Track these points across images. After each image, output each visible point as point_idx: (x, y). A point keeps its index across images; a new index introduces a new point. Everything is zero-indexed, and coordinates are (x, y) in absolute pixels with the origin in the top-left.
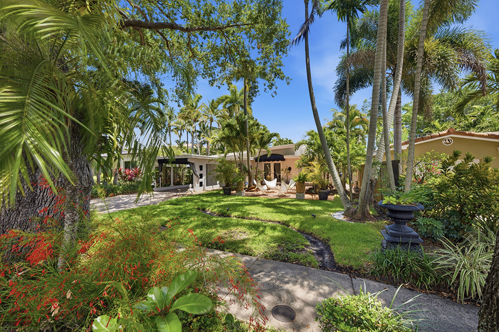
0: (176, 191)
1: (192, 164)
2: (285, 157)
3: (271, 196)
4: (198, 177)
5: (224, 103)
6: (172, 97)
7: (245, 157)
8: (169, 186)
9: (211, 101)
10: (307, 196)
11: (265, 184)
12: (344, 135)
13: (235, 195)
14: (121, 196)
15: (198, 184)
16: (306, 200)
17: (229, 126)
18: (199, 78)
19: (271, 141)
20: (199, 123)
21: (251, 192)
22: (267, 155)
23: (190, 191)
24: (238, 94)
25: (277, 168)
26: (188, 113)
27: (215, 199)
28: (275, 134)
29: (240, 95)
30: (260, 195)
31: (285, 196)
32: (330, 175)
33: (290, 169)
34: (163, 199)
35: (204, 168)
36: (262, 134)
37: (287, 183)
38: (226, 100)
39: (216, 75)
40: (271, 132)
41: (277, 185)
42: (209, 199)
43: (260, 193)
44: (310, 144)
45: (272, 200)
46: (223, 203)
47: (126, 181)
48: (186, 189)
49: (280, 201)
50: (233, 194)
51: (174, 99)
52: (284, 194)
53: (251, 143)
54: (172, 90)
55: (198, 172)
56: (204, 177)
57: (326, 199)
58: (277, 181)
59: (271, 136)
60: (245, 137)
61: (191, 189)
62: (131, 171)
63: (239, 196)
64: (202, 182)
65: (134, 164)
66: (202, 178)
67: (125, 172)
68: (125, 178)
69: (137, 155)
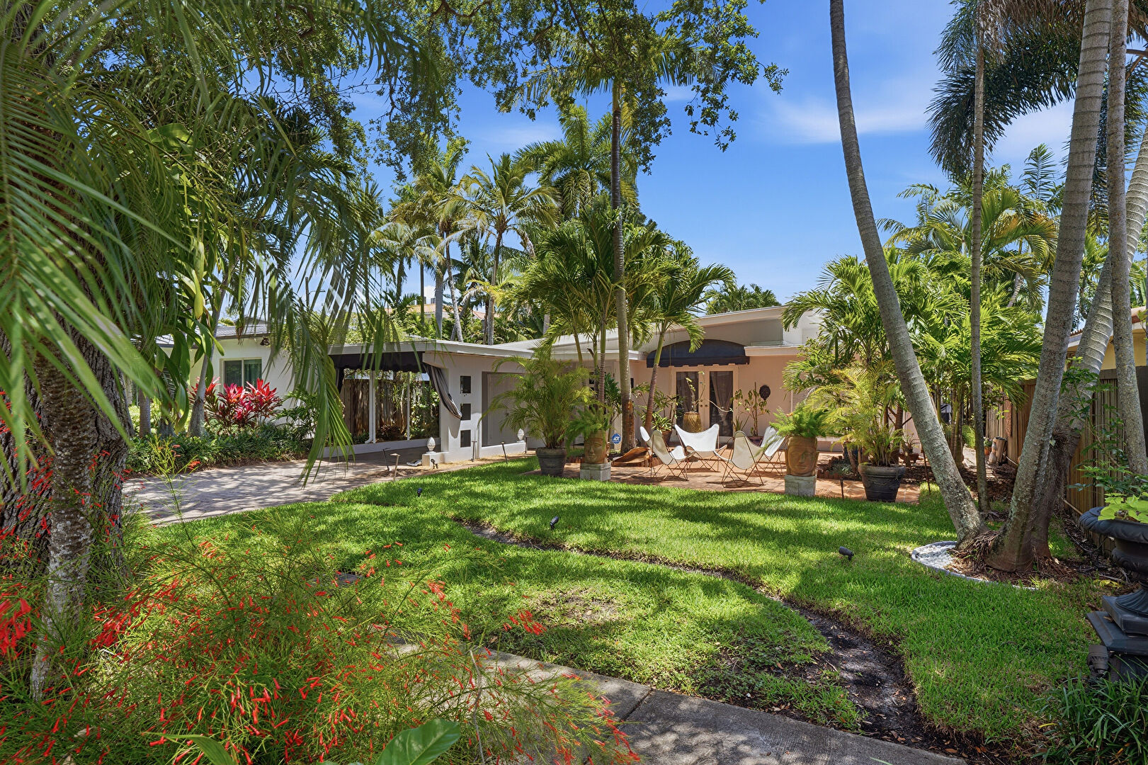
0: (384, 458)
1: (437, 372)
2: (750, 351)
3: (699, 482)
4: (456, 414)
5: (544, 166)
6: (379, 152)
7: (612, 351)
8: (362, 441)
9: (498, 160)
10: (824, 487)
11: (679, 442)
12: (963, 276)
13: (576, 477)
14: (214, 471)
15: (455, 437)
16: (820, 499)
17: (561, 244)
18: (464, 82)
19: (702, 295)
20: (458, 235)
21: (630, 470)
22: (688, 343)
23: (433, 461)
24: (591, 133)
25: (722, 389)
26: (426, 203)
27: (510, 487)
28: (717, 270)
29: (598, 140)
30: (661, 480)
31: (746, 483)
32: (906, 415)
33: (765, 392)
34: (344, 483)
35: (477, 386)
36: (672, 272)
37: (757, 439)
38: (551, 159)
39: (520, 71)
40: (703, 265)
41: (719, 445)
42: (492, 488)
43: (662, 471)
44: (839, 309)
45: (701, 496)
46: (537, 503)
47: (228, 424)
48: (416, 454)
49: (730, 501)
50: (570, 471)
51: (385, 157)
52: (744, 477)
53: (634, 302)
54: (375, 126)
55: (457, 400)
56: (476, 417)
57: (890, 497)
58: (721, 434)
59: (704, 278)
60: (613, 282)
61: (434, 453)
62: (243, 393)
63: (591, 479)
64: (469, 431)
65: (252, 369)
66: (469, 418)
67: (224, 393)
68: (224, 413)
69: (264, 339)
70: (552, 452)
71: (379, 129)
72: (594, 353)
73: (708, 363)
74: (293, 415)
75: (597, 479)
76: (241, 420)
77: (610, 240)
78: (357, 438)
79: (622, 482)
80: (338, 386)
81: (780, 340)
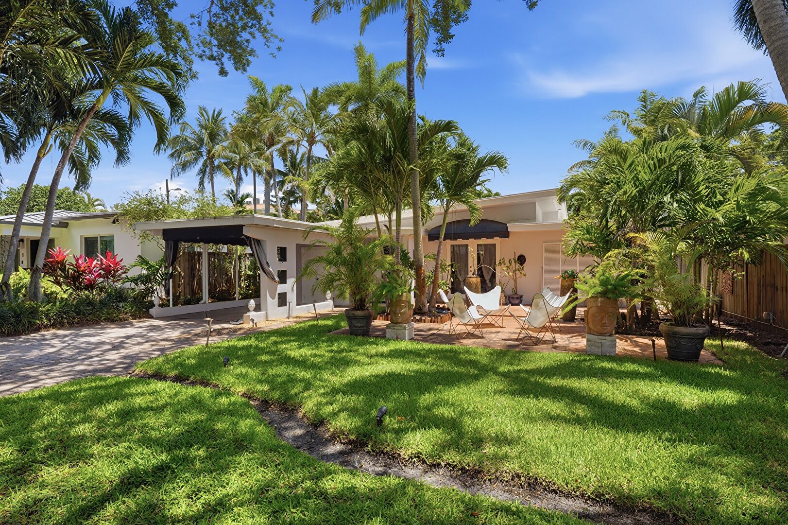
0: (219, 316)
1: (257, 245)
2: (512, 227)
4: (273, 279)
6: (202, 48)
7: (407, 227)
8: (198, 301)
11: (470, 303)
13: (382, 335)
15: (273, 298)
17: (362, 132)
19: (481, 179)
20: (280, 146)
22: (469, 221)
23: (253, 320)
27: (323, 351)
30: (459, 337)
31: (539, 340)
33: (521, 260)
35: (291, 254)
36: (458, 157)
40: (482, 153)
41: (503, 303)
42: (306, 351)
43: (455, 327)
47: (78, 289)
48: (238, 314)
50: (376, 329)
51: (208, 53)
52: (534, 334)
53: (424, 186)
54: (196, 20)
55: (275, 266)
56: (291, 281)
58: (503, 295)
59: (482, 165)
60: (409, 165)
61: (254, 313)
62: (94, 263)
63: (397, 339)
64: (285, 294)
65: (108, 244)
66: (285, 283)
67: (74, 263)
68: (75, 279)
69: (115, 219)
70: (359, 313)
71: (199, 24)
72: (389, 229)
73: (477, 236)
74: (135, 280)
75: (403, 339)
76: (90, 286)
77: (406, 128)
78: (195, 299)
79: (425, 339)
80: (172, 256)
81: (534, 219)
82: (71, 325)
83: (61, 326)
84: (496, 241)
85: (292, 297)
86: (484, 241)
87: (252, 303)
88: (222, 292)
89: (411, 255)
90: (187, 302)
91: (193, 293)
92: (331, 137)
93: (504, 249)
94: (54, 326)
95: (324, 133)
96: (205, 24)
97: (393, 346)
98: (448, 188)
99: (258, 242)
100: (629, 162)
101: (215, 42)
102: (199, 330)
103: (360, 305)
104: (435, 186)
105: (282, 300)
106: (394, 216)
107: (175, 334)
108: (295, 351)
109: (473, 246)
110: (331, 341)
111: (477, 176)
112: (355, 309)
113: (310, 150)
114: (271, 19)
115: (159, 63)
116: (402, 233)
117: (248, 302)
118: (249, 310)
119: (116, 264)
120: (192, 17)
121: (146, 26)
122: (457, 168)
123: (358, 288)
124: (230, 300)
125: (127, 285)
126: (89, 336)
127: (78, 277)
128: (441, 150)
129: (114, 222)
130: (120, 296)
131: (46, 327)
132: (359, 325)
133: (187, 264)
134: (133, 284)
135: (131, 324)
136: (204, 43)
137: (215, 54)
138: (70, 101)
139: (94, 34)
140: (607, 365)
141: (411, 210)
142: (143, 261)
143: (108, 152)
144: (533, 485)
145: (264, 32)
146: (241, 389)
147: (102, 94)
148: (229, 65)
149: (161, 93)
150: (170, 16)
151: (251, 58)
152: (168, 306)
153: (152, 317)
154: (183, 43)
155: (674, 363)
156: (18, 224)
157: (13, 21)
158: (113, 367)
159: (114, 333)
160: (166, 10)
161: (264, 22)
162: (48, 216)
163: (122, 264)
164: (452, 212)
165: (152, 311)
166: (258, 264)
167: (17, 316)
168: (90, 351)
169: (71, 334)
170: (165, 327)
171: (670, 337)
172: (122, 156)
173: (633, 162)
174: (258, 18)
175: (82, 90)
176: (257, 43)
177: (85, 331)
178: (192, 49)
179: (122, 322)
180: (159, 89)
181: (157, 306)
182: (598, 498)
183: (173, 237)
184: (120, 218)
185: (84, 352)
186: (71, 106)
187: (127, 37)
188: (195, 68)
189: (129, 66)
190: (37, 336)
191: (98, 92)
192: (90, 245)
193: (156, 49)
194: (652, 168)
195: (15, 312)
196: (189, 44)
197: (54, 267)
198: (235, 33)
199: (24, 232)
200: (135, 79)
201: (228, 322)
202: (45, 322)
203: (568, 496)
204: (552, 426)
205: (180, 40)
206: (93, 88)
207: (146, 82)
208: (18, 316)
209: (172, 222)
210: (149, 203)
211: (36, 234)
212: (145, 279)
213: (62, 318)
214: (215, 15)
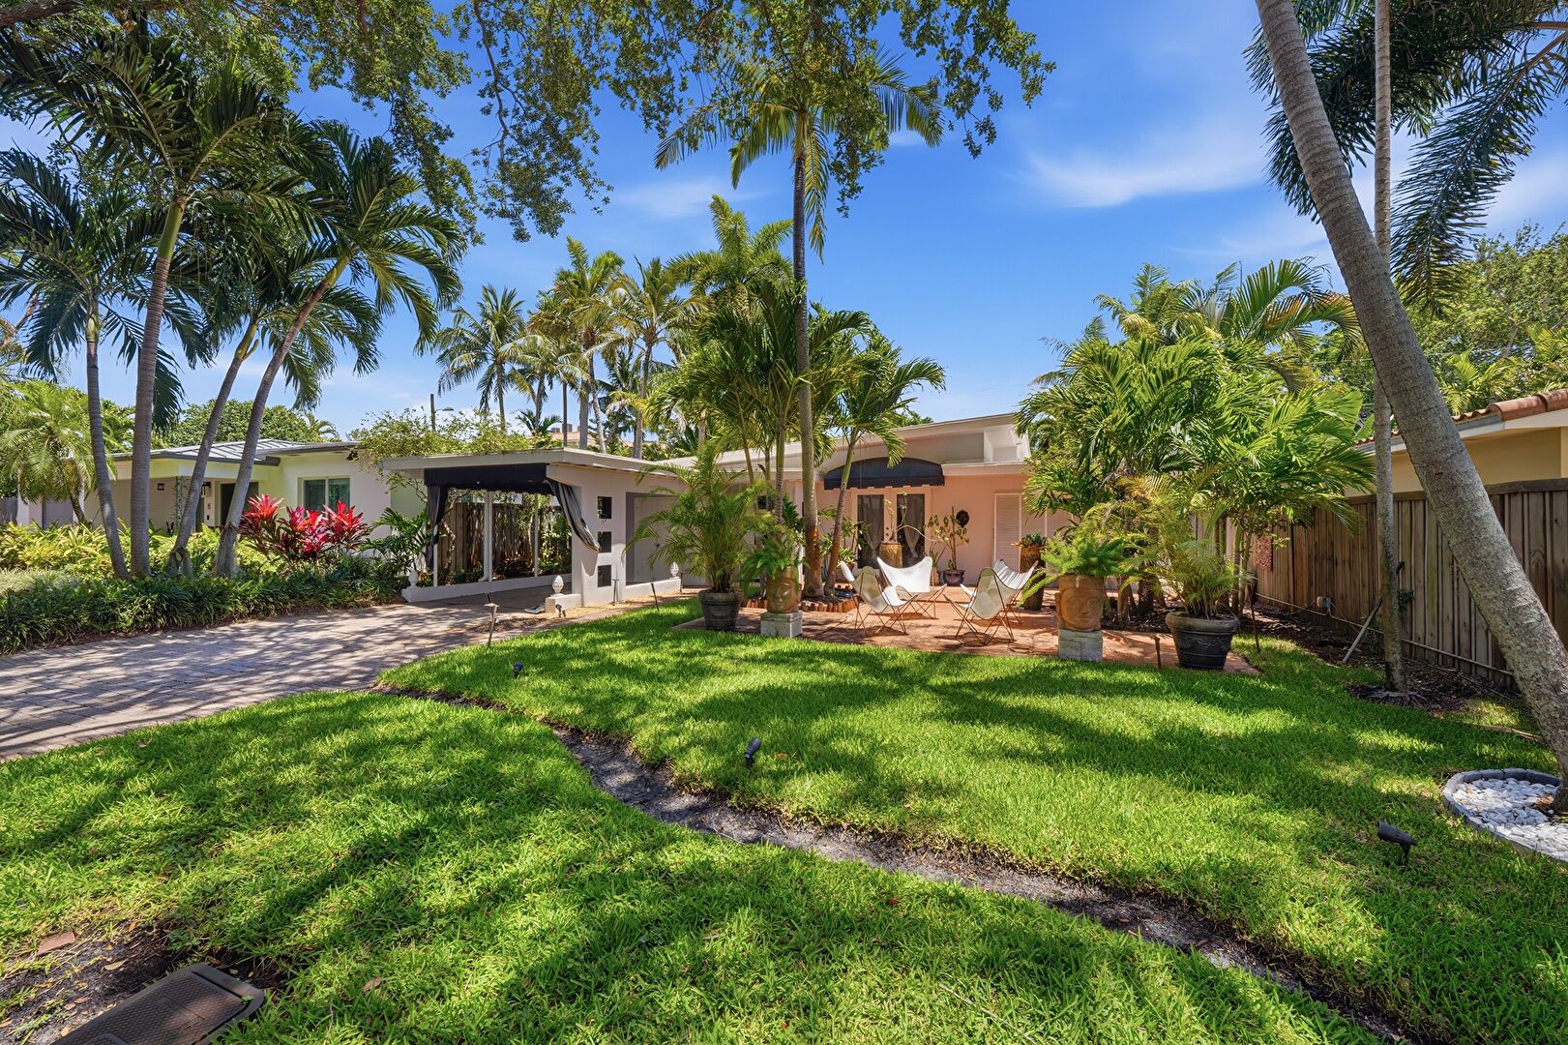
1: (567, 494)
2: (948, 469)
3: (919, 635)
4: (591, 545)
5: (698, 278)
8: (475, 579)
9: (647, 265)
11: (887, 582)
14: (247, 625)
15: (591, 574)
19: (902, 398)
22: (886, 459)
25: (911, 515)
28: (920, 367)
29: (757, 253)
31: (990, 638)
33: (963, 518)
35: (619, 509)
36: (869, 364)
41: (935, 582)
43: (866, 619)
47: (293, 559)
48: (537, 598)
50: (747, 621)
55: (593, 526)
56: (618, 550)
57: (1216, 662)
59: (904, 378)
60: (795, 376)
61: (561, 596)
62: (320, 518)
63: (777, 635)
64: (609, 568)
65: (340, 490)
66: (609, 550)
67: (288, 519)
68: (288, 545)
69: (352, 453)
70: (720, 597)
72: (766, 471)
73: (898, 484)
74: (381, 546)
75: (785, 636)
76: (312, 554)
77: (792, 321)
78: (472, 574)
79: (819, 637)
80: (438, 510)
81: (981, 457)
82: (281, 614)
83: (266, 615)
84: (925, 489)
85: (619, 572)
86: (906, 490)
87: (559, 580)
88: (514, 565)
89: (798, 510)
90: (461, 579)
91: (469, 565)
92: (679, 333)
93: (937, 502)
94: (254, 615)
95: (669, 327)
96: (494, 163)
97: (770, 646)
98: (854, 412)
99: (569, 489)
100: (1120, 375)
101: (509, 191)
102: (477, 622)
103: (722, 585)
104: (834, 408)
105: (605, 576)
106: (773, 453)
107: (441, 628)
108: (623, 654)
109: (890, 497)
110: (678, 638)
111: (898, 393)
112: (713, 590)
113: (649, 353)
114: (593, 157)
115: (423, 219)
116: (785, 478)
117: (553, 580)
118: (553, 592)
119: (353, 521)
120: (475, 153)
121: (406, 165)
122: (867, 381)
123: (718, 558)
124: (525, 576)
125: (369, 553)
126: (310, 631)
127: (294, 541)
128: (843, 355)
129: (350, 458)
130: (358, 570)
131: (242, 617)
132: (719, 614)
133: (460, 521)
134: (378, 552)
135: (375, 613)
136: (494, 192)
137: (509, 208)
138: (286, 276)
139: (324, 175)
140: (1090, 675)
141: (799, 444)
142: (394, 518)
143: (344, 353)
144: (981, 858)
145: (584, 177)
146: (541, 713)
147: (336, 266)
148: (530, 224)
149: (424, 264)
150: (441, 153)
151: (562, 215)
152: (431, 584)
153: (406, 602)
154: (461, 191)
155: (1185, 672)
156: (202, 459)
157: (202, 155)
158: (344, 678)
159: (348, 626)
160: (436, 142)
161: (583, 162)
162: (250, 446)
163: (361, 521)
164: (860, 447)
165: (406, 593)
166: (568, 522)
167: (198, 600)
168: (308, 653)
169: (280, 627)
170: (426, 617)
171: (1182, 634)
172: (365, 359)
173: (1126, 375)
174: (575, 156)
175: (306, 260)
176: (574, 193)
177: (302, 623)
178: (474, 200)
179: (361, 610)
180: (422, 257)
181: (413, 585)
182: (1078, 876)
183: (441, 481)
184: (360, 452)
185: (300, 656)
186: (287, 283)
187: (375, 182)
188: (478, 229)
189: (377, 224)
190: (227, 630)
191: (329, 263)
192: (313, 492)
193: (419, 199)
194: (1154, 384)
195: (195, 594)
196: (470, 190)
197: (256, 525)
198: (540, 177)
199: (211, 472)
200: (386, 244)
201: (521, 610)
202: (241, 608)
203: (1032, 872)
204: (1009, 766)
205: (455, 186)
206: (322, 256)
207: (402, 249)
208: (200, 599)
209: (440, 457)
210: (405, 429)
211: (230, 474)
212: (396, 545)
213: (268, 602)
214: (510, 151)
